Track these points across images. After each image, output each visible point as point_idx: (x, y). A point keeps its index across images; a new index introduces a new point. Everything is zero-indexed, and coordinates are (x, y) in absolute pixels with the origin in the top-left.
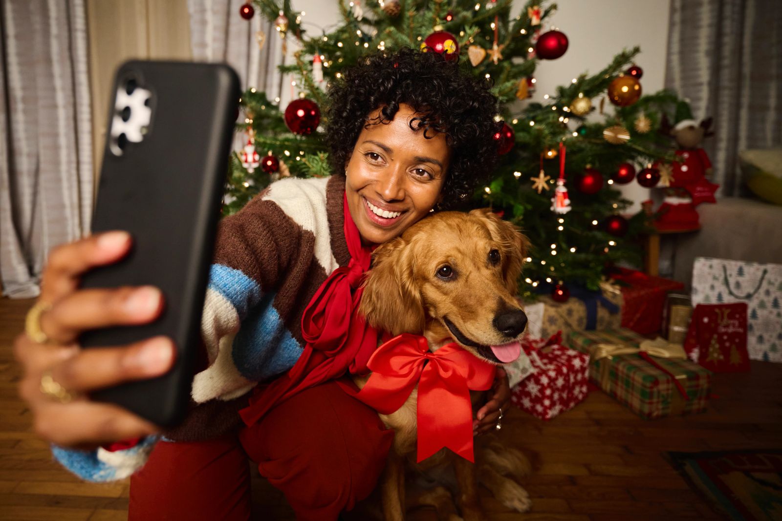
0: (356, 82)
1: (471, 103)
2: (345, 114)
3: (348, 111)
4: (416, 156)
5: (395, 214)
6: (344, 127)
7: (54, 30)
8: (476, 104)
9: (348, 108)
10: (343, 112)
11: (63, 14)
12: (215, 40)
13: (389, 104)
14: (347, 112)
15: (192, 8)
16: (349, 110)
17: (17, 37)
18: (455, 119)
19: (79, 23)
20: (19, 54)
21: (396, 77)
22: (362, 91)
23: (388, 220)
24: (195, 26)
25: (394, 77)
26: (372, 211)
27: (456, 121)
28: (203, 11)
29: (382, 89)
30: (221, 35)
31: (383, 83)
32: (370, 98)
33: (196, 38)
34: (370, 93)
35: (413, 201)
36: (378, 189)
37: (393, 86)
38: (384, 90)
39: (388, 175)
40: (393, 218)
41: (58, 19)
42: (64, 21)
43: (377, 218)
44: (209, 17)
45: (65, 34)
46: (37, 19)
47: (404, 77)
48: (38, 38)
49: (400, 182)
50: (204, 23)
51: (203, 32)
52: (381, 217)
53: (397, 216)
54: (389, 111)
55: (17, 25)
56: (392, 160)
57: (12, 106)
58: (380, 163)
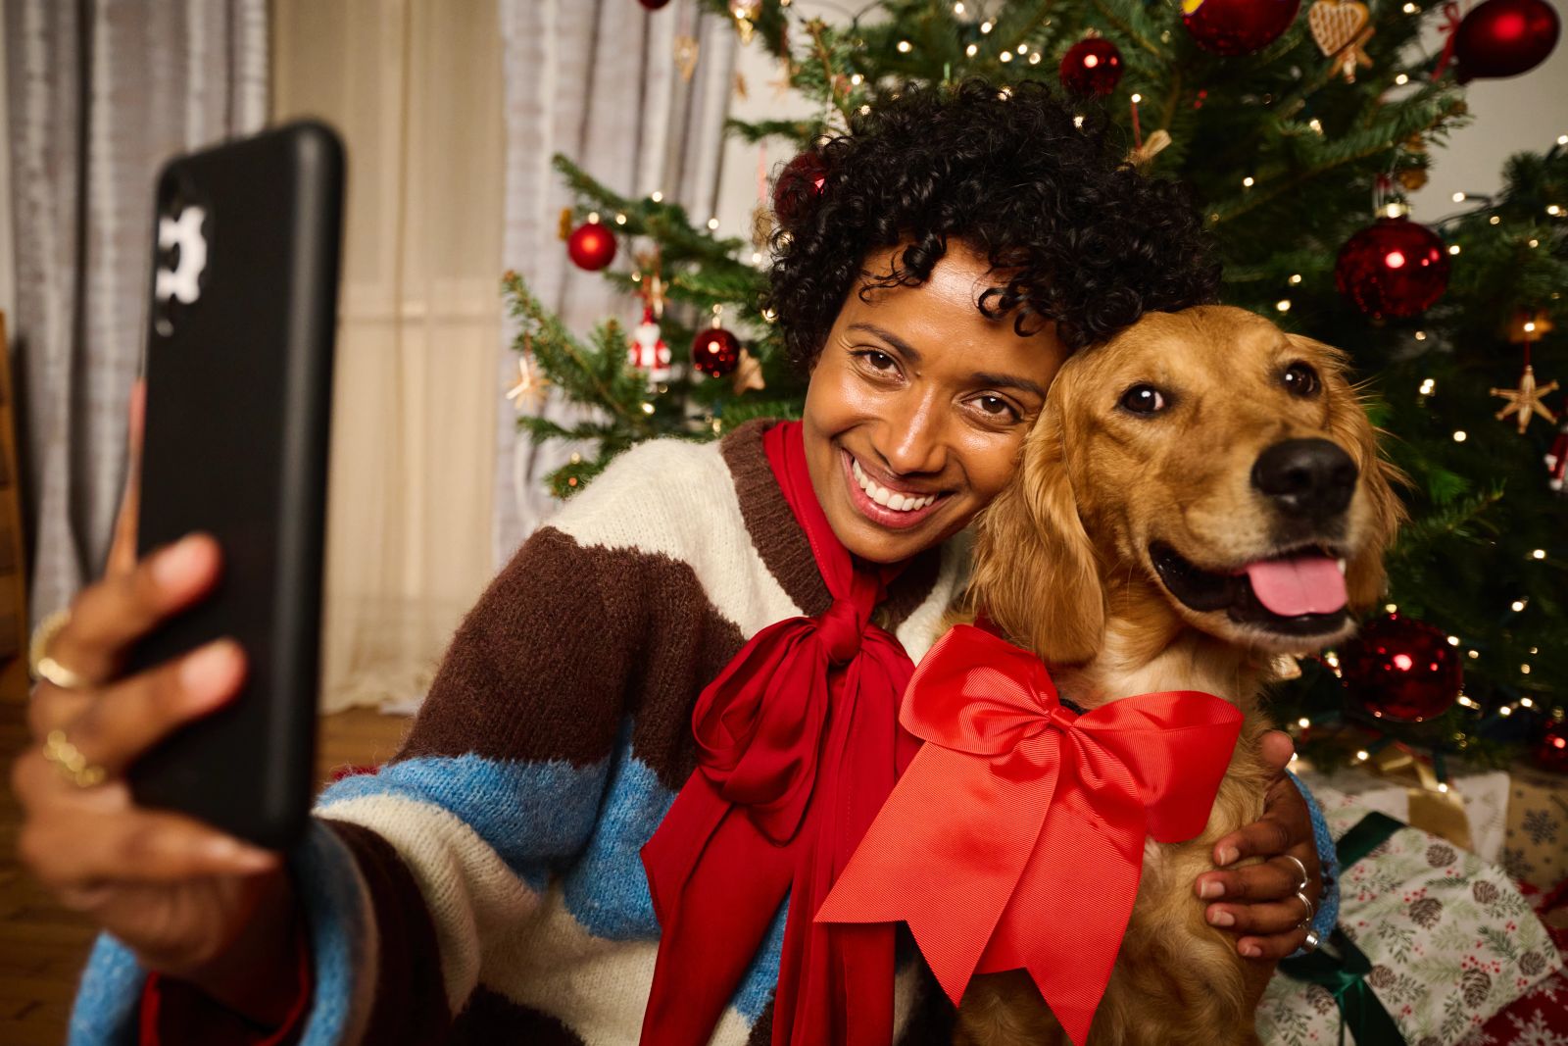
0: (842, 179)
1: (1136, 245)
2: (812, 249)
3: (821, 239)
4: (976, 371)
5: (921, 501)
6: (809, 279)
7: (196, 81)
8: (1148, 249)
9: (822, 232)
10: (809, 242)
11: (219, 44)
12: (560, 94)
13: (920, 238)
14: (817, 242)
15: (510, 24)
16: (822, 236)
17: (116, 97)
18: (1088, 279)
19: (254, 63)
20: (116, 137)
21: (943, 172)
22: (857, 204)
23: (903, 515)
24: (515, 66)
25: (936, 174)
26: (864, 490)
27: (1089, 285)
28: (536, 30)
29: (905, 201)
30: (575, 83)
31: (908, 187)
32: (879, 223)
33: (516, 93)
34: (877, 209)
35: (965, 472)
36: (880, 441)
37: (935, 197)
38: (910, 205)
39: (906, 411)
40: (913, 510)
41: (207, 57)
42: (219, 57)
43: (873, 506)
44: (550, 44)
45: (220, 86)
46: (161, 56)
47: (964, 169)
48: (160, 99)
49: (936, 426)
50: (536, 57)
51: (534, 80)
52: (885, 508)
53: (924, 505)
54: (918, 259)
55: (118, 71)
56: (918, 376)
57: (93, 253)
58: (890, 377)
